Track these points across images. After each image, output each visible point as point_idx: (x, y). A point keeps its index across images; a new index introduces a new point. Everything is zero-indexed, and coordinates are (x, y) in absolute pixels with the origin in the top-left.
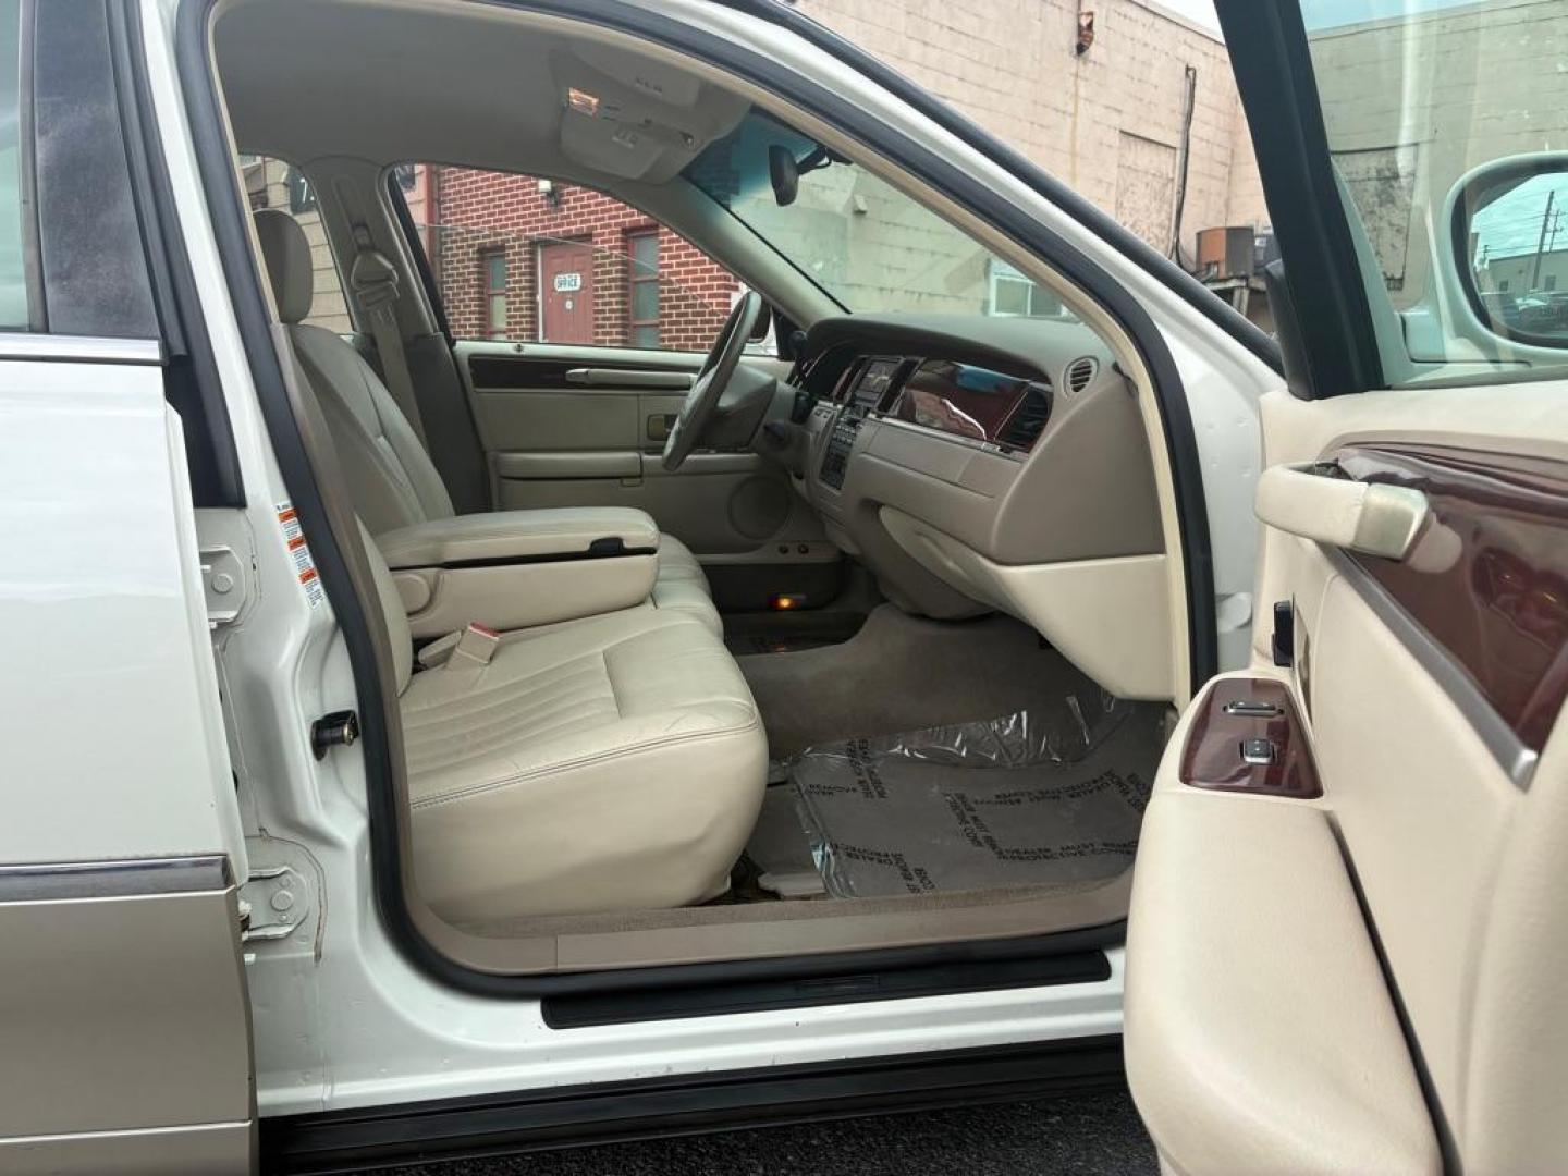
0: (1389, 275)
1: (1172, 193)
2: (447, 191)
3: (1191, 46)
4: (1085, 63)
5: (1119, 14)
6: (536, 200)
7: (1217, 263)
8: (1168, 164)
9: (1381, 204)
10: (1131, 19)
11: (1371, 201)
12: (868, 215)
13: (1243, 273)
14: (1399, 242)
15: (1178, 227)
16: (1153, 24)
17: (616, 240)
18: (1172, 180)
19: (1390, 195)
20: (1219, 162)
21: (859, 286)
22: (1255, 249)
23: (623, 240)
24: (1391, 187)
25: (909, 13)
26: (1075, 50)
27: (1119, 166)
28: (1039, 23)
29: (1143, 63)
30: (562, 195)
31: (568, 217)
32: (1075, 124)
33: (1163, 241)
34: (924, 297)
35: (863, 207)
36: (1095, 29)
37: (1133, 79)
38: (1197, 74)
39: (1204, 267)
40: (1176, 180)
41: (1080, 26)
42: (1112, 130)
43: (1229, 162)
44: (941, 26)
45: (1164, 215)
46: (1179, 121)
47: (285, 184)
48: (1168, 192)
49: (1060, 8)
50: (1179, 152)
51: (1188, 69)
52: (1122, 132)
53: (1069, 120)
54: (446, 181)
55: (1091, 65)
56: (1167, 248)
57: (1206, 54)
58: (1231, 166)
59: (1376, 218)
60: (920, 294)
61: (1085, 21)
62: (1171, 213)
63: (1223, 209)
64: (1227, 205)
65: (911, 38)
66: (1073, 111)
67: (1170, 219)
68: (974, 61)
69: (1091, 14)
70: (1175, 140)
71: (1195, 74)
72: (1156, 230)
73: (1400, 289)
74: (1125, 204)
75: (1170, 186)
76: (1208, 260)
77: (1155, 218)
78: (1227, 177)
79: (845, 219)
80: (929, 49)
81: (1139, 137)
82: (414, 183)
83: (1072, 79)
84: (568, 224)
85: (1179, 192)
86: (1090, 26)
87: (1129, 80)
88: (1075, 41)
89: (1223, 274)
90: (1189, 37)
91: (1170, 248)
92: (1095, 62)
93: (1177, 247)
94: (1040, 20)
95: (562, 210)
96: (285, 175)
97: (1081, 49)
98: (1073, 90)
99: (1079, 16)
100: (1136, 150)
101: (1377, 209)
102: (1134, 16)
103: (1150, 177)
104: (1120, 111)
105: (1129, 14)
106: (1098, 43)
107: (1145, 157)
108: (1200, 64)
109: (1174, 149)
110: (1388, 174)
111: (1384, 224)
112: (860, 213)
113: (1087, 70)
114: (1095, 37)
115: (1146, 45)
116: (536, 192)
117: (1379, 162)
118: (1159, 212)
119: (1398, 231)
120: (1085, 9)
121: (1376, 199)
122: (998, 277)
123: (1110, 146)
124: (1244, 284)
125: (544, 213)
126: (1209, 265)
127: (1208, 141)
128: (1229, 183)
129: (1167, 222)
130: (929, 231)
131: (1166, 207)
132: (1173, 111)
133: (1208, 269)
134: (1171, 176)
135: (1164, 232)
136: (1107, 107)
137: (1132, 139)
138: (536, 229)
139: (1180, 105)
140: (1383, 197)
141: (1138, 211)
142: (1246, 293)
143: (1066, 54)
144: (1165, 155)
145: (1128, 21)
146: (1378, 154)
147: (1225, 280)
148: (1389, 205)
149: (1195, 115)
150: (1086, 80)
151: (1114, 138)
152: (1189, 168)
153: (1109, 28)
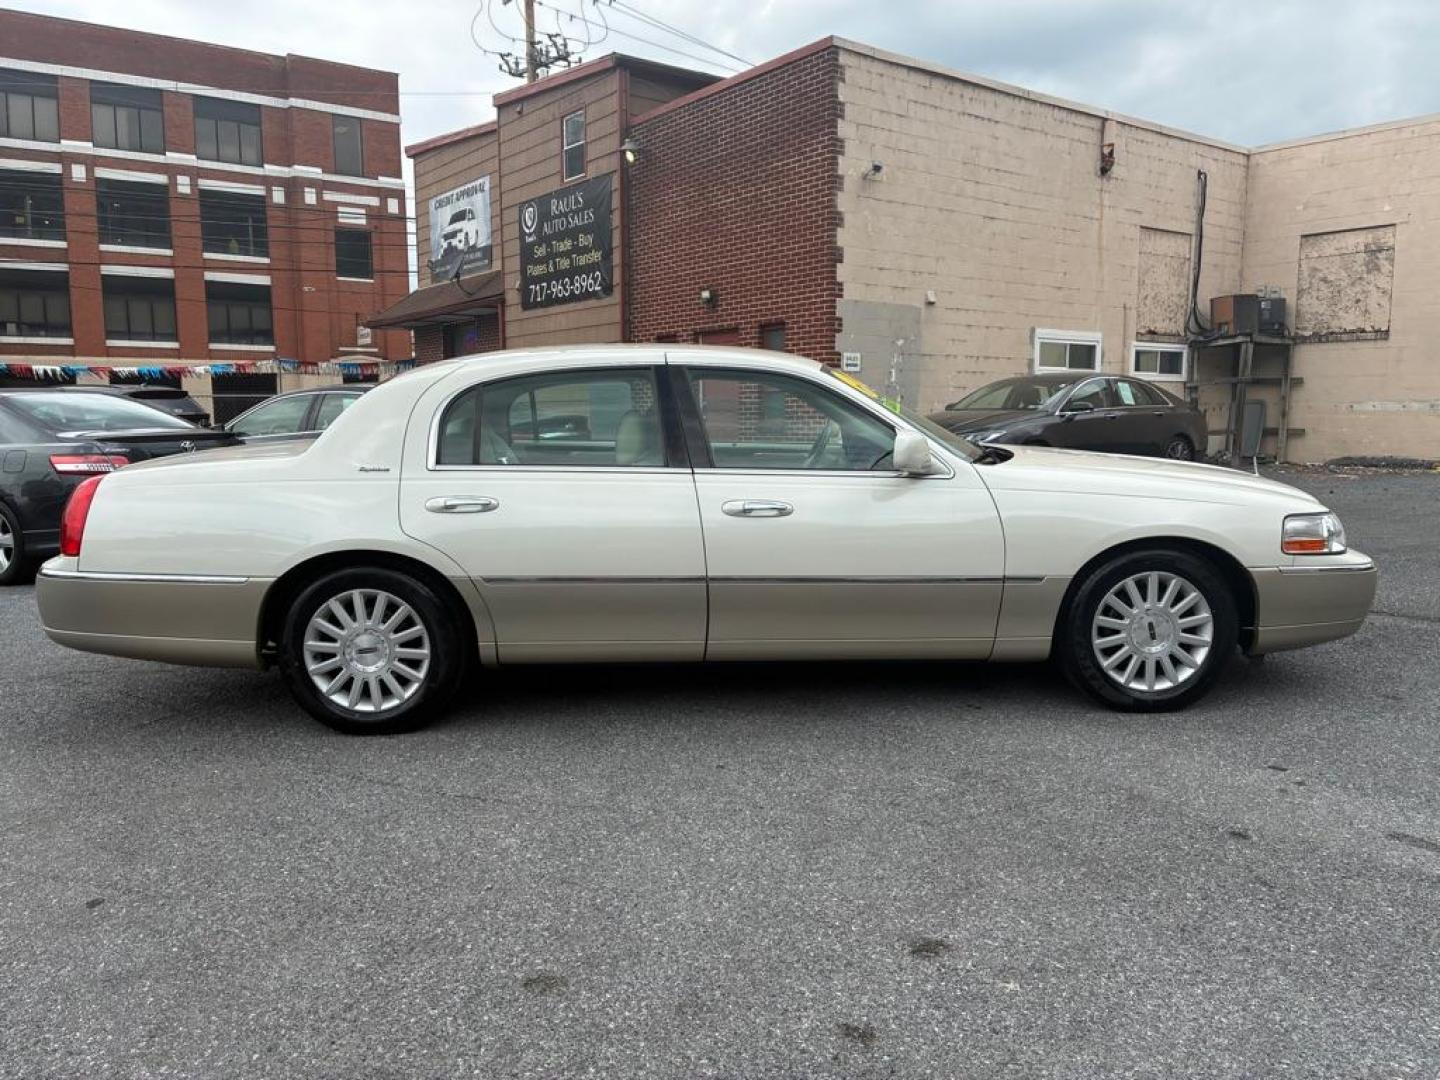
0: (1376, 328)
1: (1189, 269)
2: (635, 296)
3: (1201, 155)
4: (1108, 180)
5: (1137, 140)
6: (699, 304)
7: (1226, 323)
8: (1185, 248)
9: (1369, 272)
10: (1147, 143)
11: (1360, 269)
12: (936, 305)
13: (1248, 331)
14: (1384, 302)
15: (1195, 295)
16: (1167, 144)
17: (755, 333)
18: (1189, 259)
19: (1376, 265)
20: (1231, 242)
21: (930, 355)
22: (1261, 311)
23: (760, 332)
24: (1377, 258)
25: (965, 163)
26: (1099, 173)
27: (1140, 253)
28: (1068, 157)
29: (1160, 174)
30: (717, 301)
31: (721, 316)
32: (1101, 226)
33: (1182, 307)
34: (981, 359)
35: (932, 299)
36: (1115, 155)
37: (1150, 186)
38: (1208, 177)
39: (1216, 327)
40: (1193, 259)
41: (1103, 154)
42: (1133, 228)
43: (1241, 241)
44: (990, 169)
45: (1182, 288)
46: (1193, 214)
47: (518, 290)
48: (1186, 269)
49: (1086, 143)
50: (1194, 239)
51: (1200, 173)
52: (1142, 227)
53: (1096, 224)
54: (634, 290)
55: (1113, 182)
56: (1186, 310)
57: (1216, 160)
58: (1243, 244)
59: (1364, 283)
60: (978, 357)
61: (1106, 151)
62: (1188, 285)
63: (1237, 278)
64: (1241, 274)
65: (967, 180)
66: (1099, 217)
67: (1188, 290)
68: (1015, 190)
69: (1112, 145)
70: (1191, 228)
71: (1205, 178)
72: (1175, 299)
73: (1386, 339)
74: (1146, 281)
75: (1187, 263)
76: (1218, 321)
77: (1175, 290)
78: (1240, 252)
79: (920, 309)
80: (981, 186)
81: (1156, 230)
82: (612, 291)
83: (1097, 193)
84: (722, 321)
85: (1195, 268)
86: (1111, 153)
87: (1147, 188)
88: (1099, 165)
89: (1231, 332)
90: (1201, 150)
91: (1189, 310)
92: (1117, 179)
93: (1194, 310)
94: (1070, 153)
95: (717, 311)
96: (518, 283)
97: (1104, 171)
98: (1098, 201)
99: (1102, 147)
100: (1155, 240)
101: (1365, 276)
102: (1150, 140)
103: (1169, 259)
104: (1140, 213)
105: (1146, 140)
106: (1118, 164)
107: (1164, 245)
108: (1211, 168)
109: (1190, 235)
110: (1373, 247)
111: (1371, 288)
112: (931, 304)
113: (1110, 185)
114: (1116, 160)
115: (1160, 160)
116: (699, 298)
117: (1366, 238)
118: (1178, 285)
119: (1383, 293)
120: (1107, 142)
121: (1364, 268)
122: (1042, 340)
123: (1132, 239)
124: (1249, 339)
125: (704, 313)
126: (1220, 325)
127: (1220, 227)
128: (1242, 257)
129: (1186, 293)
130: (984, 312)
131: (1184, 281)
132: (1188, 207)
133: (1220, 329)
134: (1188, 256)
135: (1183, 300)
136: (1128, 210)
137: (1152, 232)
138: (699, 324)
139: (1192, 201)
140: (1370, 266)
141: (1158, 285)
142: (1251, 347)
143: (1093, 177)
144: (1181, 240)
145: (1144, 144)
146: (1365, 232)
147: (1235, 336)
148: (1376, 272)
149: (1207, 207)
150: (1110, 192)
151: (1136, 233)
152: (1203, 249)
153: (1128, 152)
